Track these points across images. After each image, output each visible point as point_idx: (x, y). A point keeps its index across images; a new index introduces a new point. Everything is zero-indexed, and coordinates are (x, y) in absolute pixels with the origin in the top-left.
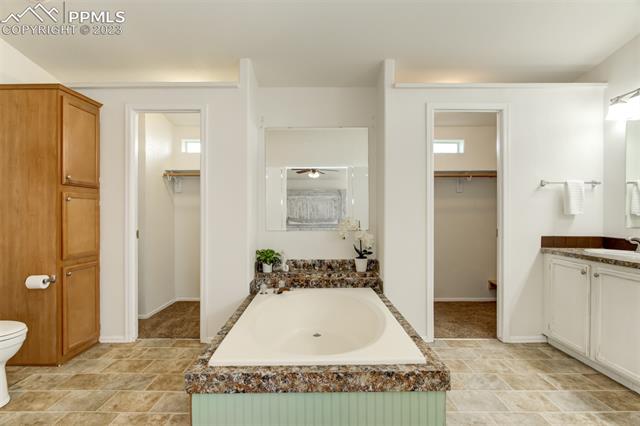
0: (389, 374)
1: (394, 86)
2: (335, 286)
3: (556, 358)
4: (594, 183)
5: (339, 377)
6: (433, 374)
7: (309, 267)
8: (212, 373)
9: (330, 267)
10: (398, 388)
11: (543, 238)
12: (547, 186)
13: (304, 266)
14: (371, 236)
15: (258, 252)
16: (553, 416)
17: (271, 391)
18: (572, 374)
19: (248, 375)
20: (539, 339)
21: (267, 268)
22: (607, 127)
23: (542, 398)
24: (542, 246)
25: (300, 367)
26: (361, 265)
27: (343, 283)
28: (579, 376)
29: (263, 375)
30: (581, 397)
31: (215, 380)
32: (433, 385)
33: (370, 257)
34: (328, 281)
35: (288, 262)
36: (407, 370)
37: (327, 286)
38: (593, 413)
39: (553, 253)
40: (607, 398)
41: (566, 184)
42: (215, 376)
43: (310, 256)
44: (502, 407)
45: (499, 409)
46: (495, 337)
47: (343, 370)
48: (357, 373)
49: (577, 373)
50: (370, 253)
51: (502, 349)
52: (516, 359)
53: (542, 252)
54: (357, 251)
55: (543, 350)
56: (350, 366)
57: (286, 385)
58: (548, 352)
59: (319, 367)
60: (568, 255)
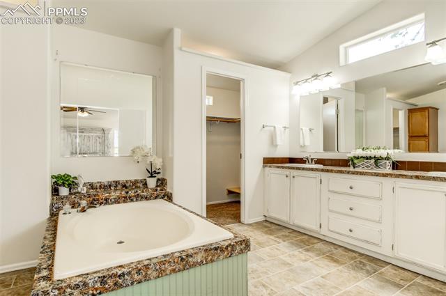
0: (216, 249)
1: (181, 49)
2: (132, 200)
3: (273, 227)
4: (285, 127)
5: (182, 259)
6: (241, 242)
7: (107, 187)
8: (64, 285)
9: (124, 186)
10: (221, 257)
11: (264, 159)
12: (266, 128)
13: (100, 187)
14: (161, 160)
15: (53, 177)
16: (286, 257)
17: (127, 285)
18: (284, 233)
19: (104, 277)
20: (262, 219)
21: (64, 191)
22: (291, 97)
23: (277, 249)
24: (264, 163)
25: (150, 259)
26: (152, 183)
27: (139, 198)
28: (287, 234)
29: (119, 273)
30: (292, 243)
31: (69, 290)
32: (241, 250)
33: (159, 176)
34: (125, 197)
35: (85, 185)
36: (226, 243)
37: (124, 202)
38: (300, 250)
39: (270, 167)
40: (302, 241)
41: (275, 127)
42: (69, 286)
43: (106, 178)
44: (261, 259)
45: (260, 261)
46: (240, 222)
47: (184, 254)
48: (195, 253)
49: (286, 232)
50: (159, 173)
51: (246, 228)
52: (256, 231)
53: (264, 167)
54: (149, 172)
55: (265, 224)
56: (188, 250)
57: (140, 276)
58: (269, 225)
59: (165, 256)
60: (278, 167)
